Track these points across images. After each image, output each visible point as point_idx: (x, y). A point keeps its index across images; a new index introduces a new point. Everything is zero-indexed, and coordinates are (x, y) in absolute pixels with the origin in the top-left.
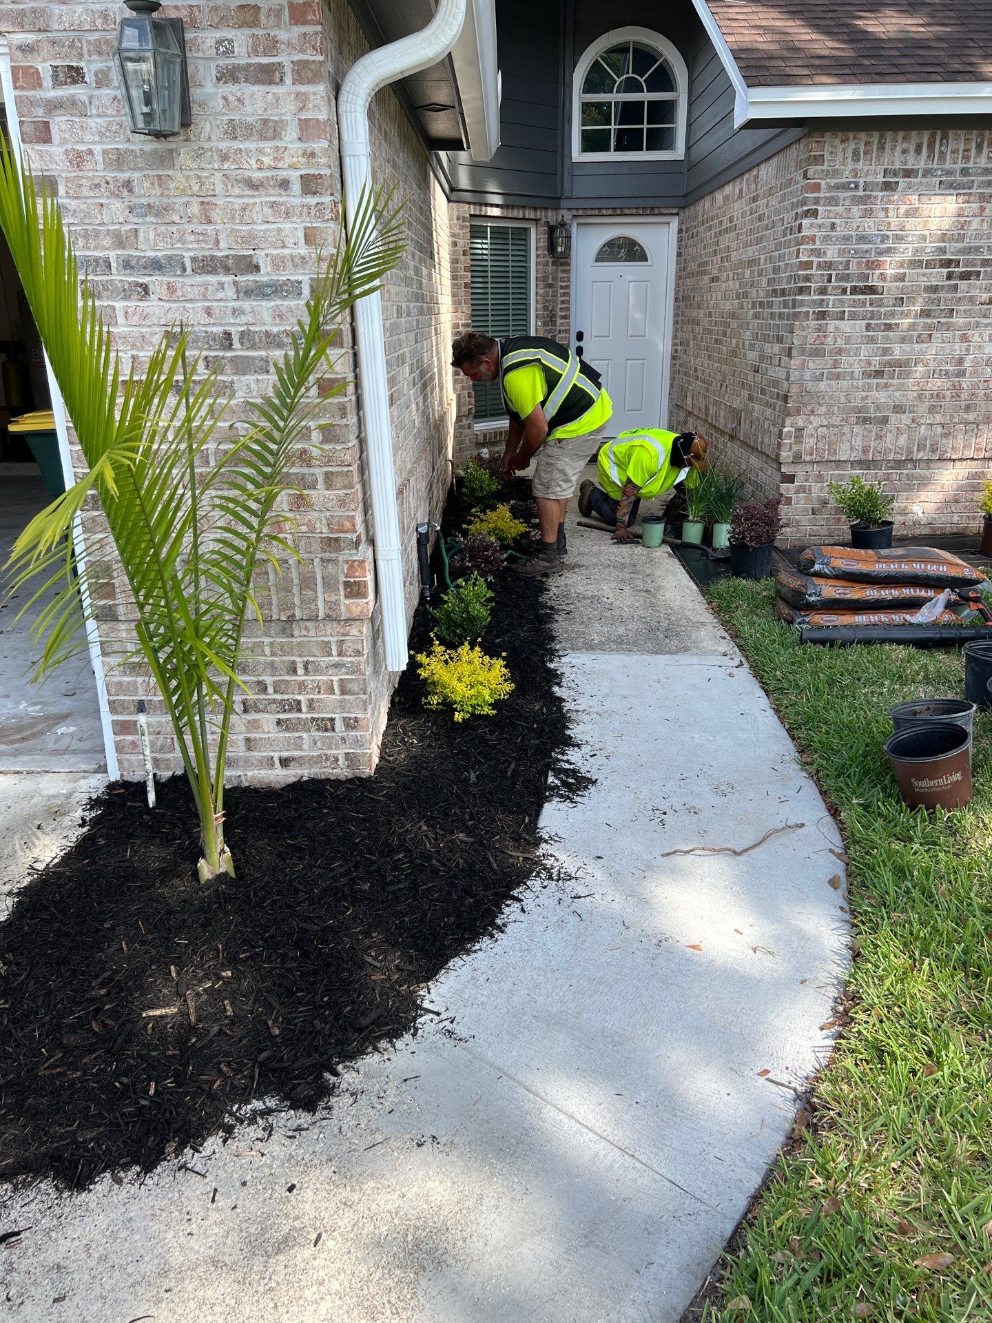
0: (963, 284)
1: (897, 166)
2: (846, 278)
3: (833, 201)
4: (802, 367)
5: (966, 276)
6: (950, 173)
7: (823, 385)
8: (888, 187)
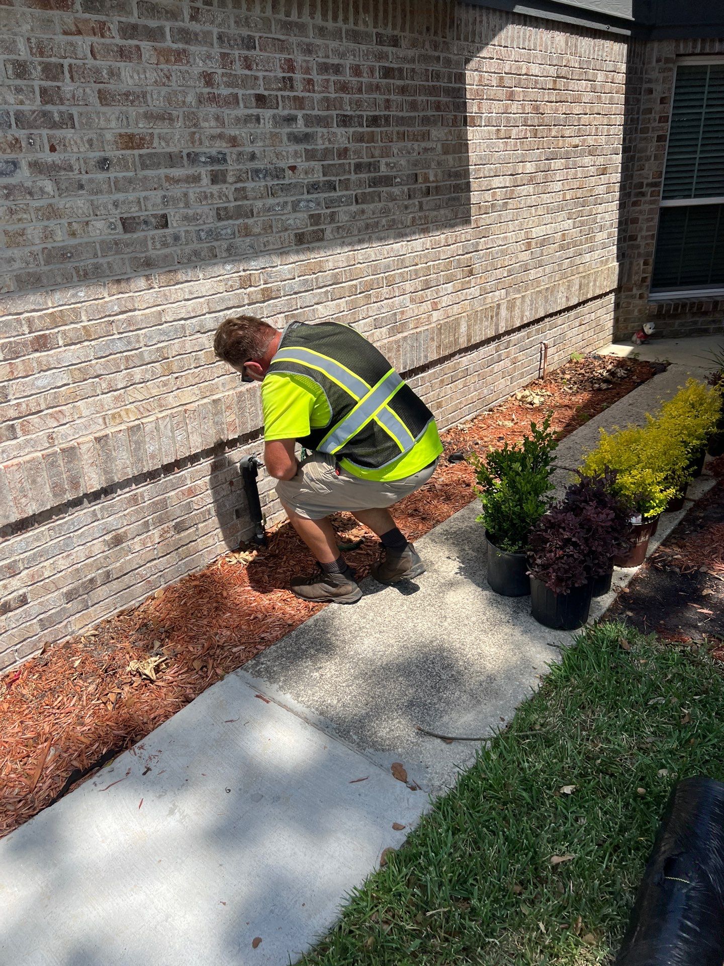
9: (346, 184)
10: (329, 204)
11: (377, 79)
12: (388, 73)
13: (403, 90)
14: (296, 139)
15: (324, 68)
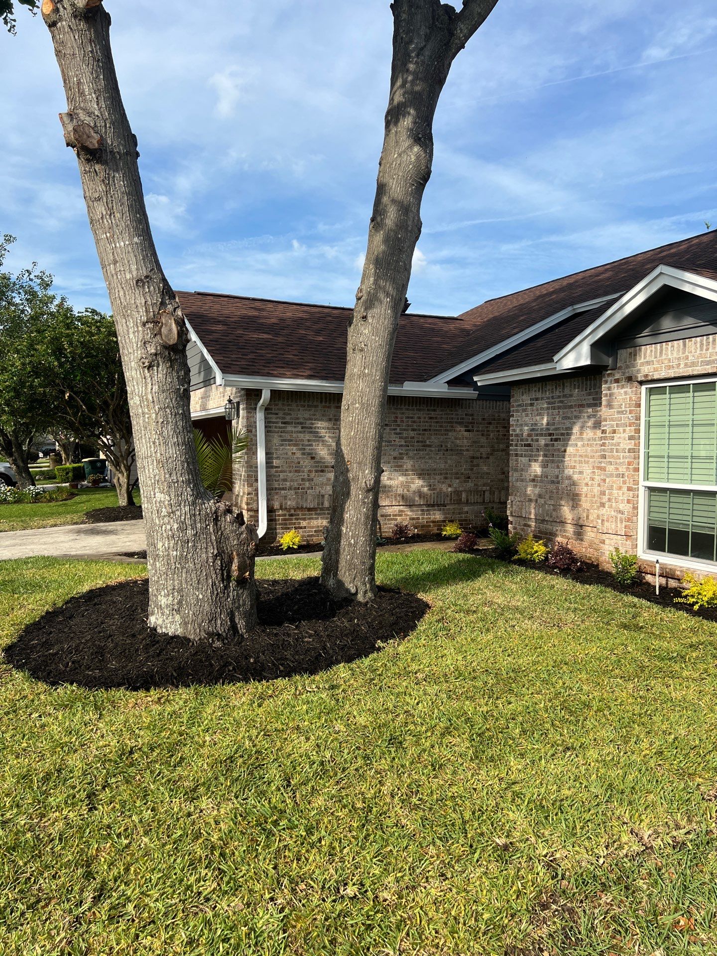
0: (555, 443)
1: (534, 397)
2: (522, 440)
3: (517, 411)
4: (513, 476)
5: (556, 440)
6: (548, 398)
7: (518, 484)
8: (532, 405)
9: (413, 446)
10: (407, 450)
11: (427, 420)
12: (431, 418)
13: (437, 422)
14: (397, 434)
15: (408, 417)
